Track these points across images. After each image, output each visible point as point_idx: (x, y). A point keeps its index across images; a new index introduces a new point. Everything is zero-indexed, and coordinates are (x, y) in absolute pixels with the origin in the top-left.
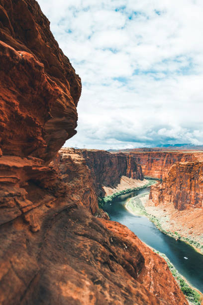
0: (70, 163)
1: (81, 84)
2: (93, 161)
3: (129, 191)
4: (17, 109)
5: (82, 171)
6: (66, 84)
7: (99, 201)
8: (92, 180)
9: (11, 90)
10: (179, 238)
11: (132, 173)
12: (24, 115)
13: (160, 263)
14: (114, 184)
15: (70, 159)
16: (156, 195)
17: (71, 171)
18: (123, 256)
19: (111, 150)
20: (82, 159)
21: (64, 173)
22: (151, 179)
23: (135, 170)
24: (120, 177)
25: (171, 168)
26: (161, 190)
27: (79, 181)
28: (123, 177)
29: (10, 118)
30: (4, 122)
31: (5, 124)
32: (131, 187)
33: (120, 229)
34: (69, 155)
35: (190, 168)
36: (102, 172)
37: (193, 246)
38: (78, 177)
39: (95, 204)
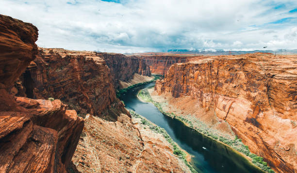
0: (92, 64)
2: (112, 62)
3: (140, 85)
5: (103, 70)
7: (117, 92)
8: (112, 77)
10: (175, 117)
11: (142, 71)
14: (127, 80)
15: (92, 60)
16: (159, 87)
17: (92, 70)
21: (88, 72)
23: (145, 69)
24: (133, 74)
25: (171, 67)
26: (163, 83)
27: (100, 78)
28: (136, 74)
32: (142, 82)
34: (92, 57)
35: (183, 68)
36: (119, 71)
37: (183, 122)
38: (99, 74)
39: (113, 95)
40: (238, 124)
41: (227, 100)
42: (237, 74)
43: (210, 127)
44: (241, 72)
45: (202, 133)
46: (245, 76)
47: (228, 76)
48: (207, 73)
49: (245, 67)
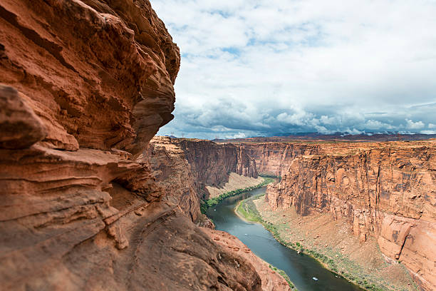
0: (164, 156)
1: (179, 55)
3: (240, 192)
4: (99, 88)
5: (180, 167)
6: (160, 55)
7: (201, 204)
8: (193, 178)
9: (91, 64)
10: (302, 250)
11: (244, 169)
12: (107, 97)
13: (280, 284)
14: (219, 183)
15: (164, 151)
16: (273, 196)
17: (165, 166)
18: (235, 277)
19: (217, 140)
20: (180, 151)
21: (157, 169)
22: (267, 176)
23: (247, 165)
24: (228, 174)
25: (292, 162)
26: (280, 190)
27: (176, 179)
28: (233, 174)
29: (89, 100)
30: (81, 105)
31: (82, 108)
32: (243, 187)
33: (229, 241)
34: (163, 145)
35: (316, 163)
36: (205, 168)
37: (318, 259)
38: (175, 174)
39: (196, 209)
40: (424, 268)
41: (399, 222)
42: (415, 175)
43: (370, 271)
44: (423, 171)
45: (354, 282)
46: (433, 179)
47: (399, 179)
48: (358, 172)
49: (431, 163)
